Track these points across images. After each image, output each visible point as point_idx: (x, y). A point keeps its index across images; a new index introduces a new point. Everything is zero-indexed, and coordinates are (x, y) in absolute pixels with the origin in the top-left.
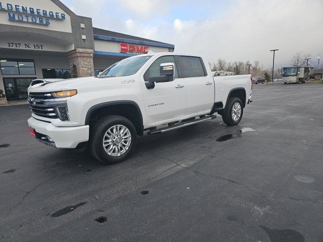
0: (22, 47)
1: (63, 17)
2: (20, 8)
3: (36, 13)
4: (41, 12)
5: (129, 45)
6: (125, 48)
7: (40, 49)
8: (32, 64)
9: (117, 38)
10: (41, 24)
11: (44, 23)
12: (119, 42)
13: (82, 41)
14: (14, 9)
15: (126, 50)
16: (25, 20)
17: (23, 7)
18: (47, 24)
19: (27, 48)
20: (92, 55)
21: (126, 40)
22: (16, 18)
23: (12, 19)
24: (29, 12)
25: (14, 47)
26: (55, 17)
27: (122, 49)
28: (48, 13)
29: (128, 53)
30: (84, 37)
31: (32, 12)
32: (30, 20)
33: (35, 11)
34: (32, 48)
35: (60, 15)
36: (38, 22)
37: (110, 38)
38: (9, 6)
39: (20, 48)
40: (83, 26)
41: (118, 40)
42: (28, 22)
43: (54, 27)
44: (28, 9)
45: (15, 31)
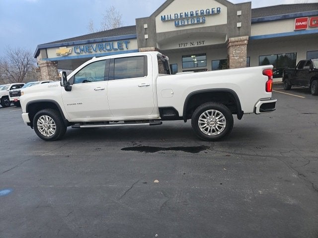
0: (189, 46)
1: (219, 11)
2: (184, 14)
3: (195, 15)
4: (199, 12)
5: (309, 19)
6: (303, 23)
7: (202, 45)
8: (204, 57)
9: (291, 14)
10: (198, 23)
11: (201, 21)
12: (293, 18)
13: (237, 29)
14: (179, 17)
15: (305, 26)
16: (186, 23)
17: (185, 13)
18: (203, 22)
19: (192, 46)
20: (246, 42)
21: (304, 13)
22: (180, 24)
23: (177, 26)
24: (189, 16)
25: (183, 47)
26: (211, 13)
27: (297, 27)
28: (205, 11)
29: (308, 29)
30: (239, 25)
31: (192, 15)
32: (190, 23)
33: (194, 13)
34: (196, 45)
35: (216, 10)
36: (196, 22)
37: (281, 15)
38: (176, 15)
39: (187, 47)
40: (239, 13)
41: (292, 16)
42: (188, 25)
43: (211, 22)
44: (189, 14)
45: (179, 34)
